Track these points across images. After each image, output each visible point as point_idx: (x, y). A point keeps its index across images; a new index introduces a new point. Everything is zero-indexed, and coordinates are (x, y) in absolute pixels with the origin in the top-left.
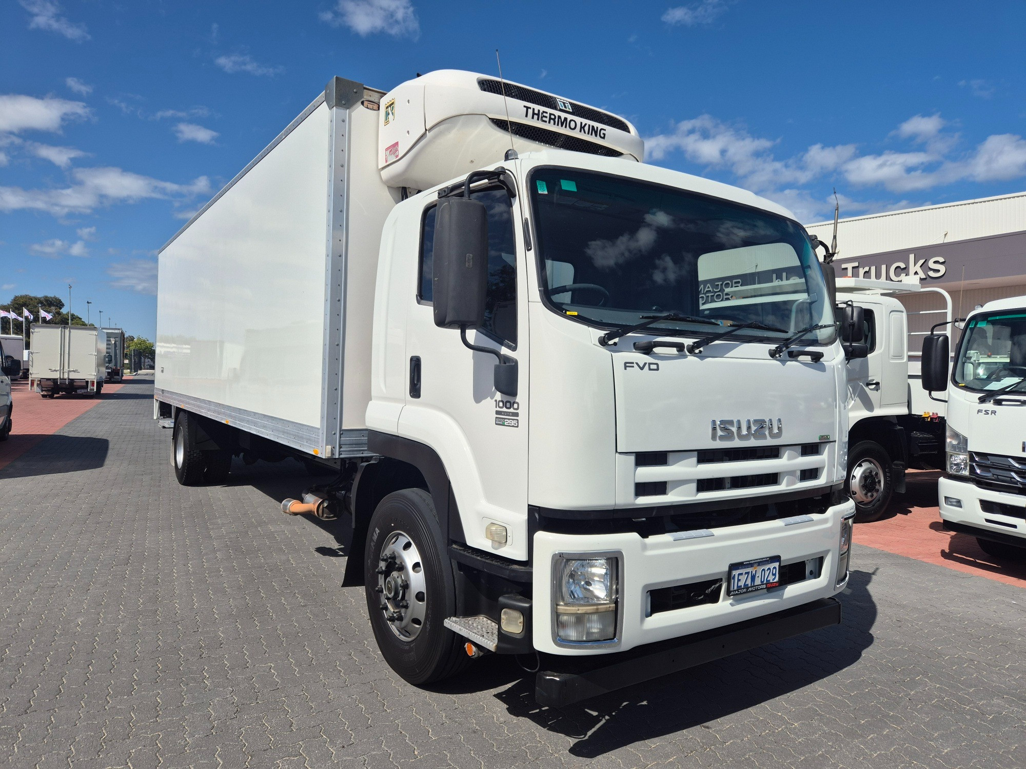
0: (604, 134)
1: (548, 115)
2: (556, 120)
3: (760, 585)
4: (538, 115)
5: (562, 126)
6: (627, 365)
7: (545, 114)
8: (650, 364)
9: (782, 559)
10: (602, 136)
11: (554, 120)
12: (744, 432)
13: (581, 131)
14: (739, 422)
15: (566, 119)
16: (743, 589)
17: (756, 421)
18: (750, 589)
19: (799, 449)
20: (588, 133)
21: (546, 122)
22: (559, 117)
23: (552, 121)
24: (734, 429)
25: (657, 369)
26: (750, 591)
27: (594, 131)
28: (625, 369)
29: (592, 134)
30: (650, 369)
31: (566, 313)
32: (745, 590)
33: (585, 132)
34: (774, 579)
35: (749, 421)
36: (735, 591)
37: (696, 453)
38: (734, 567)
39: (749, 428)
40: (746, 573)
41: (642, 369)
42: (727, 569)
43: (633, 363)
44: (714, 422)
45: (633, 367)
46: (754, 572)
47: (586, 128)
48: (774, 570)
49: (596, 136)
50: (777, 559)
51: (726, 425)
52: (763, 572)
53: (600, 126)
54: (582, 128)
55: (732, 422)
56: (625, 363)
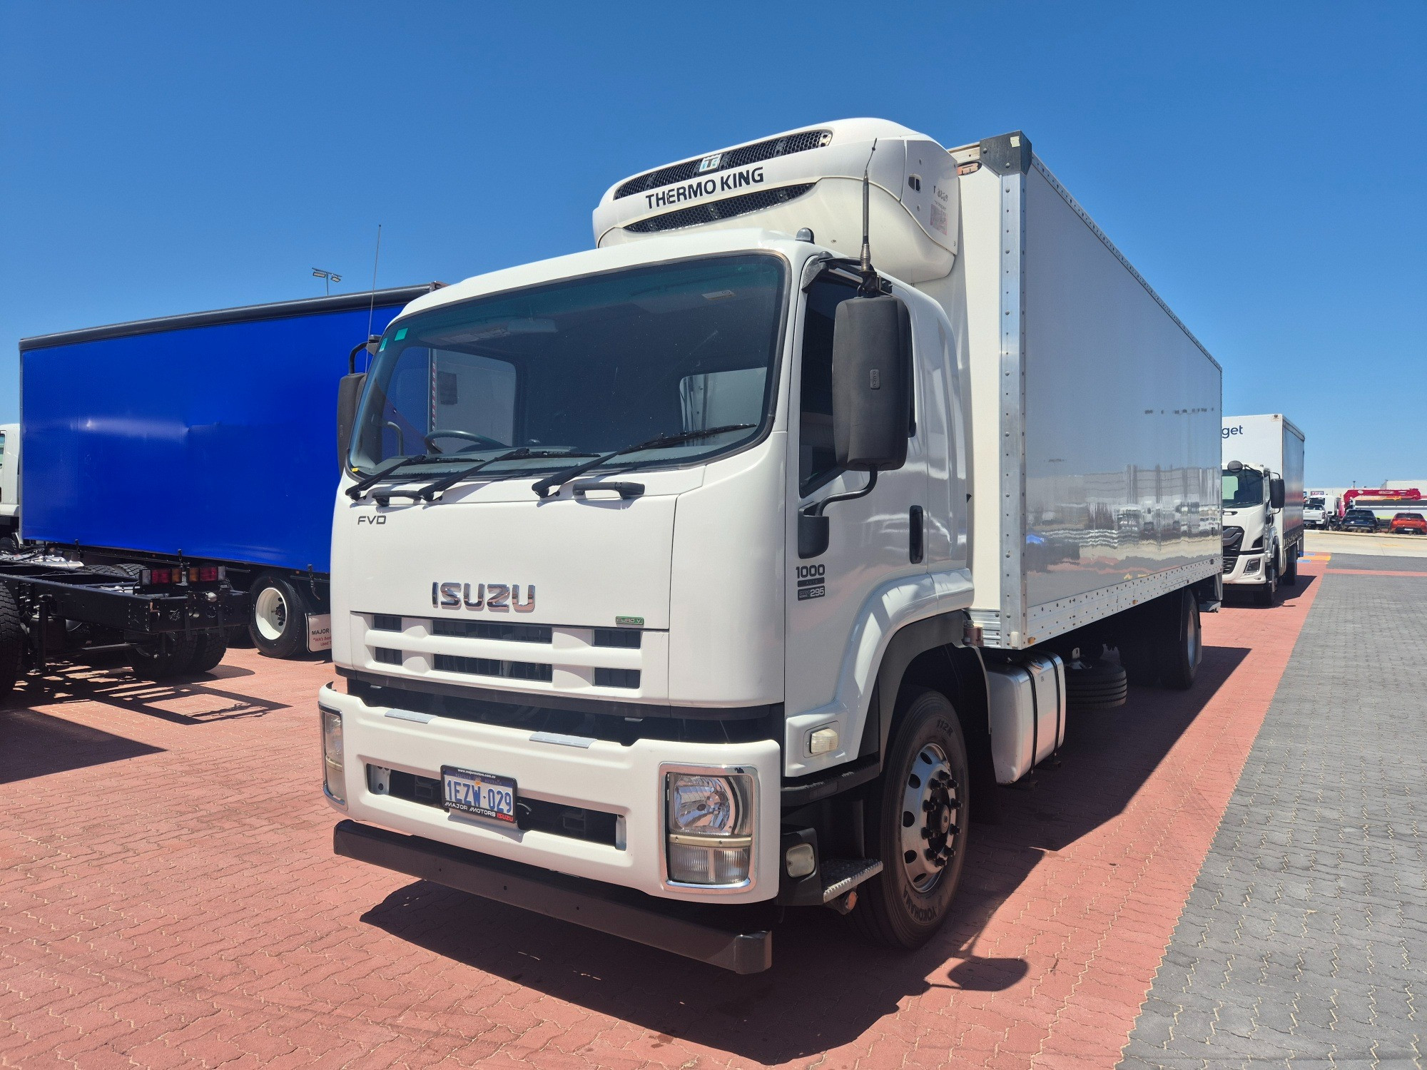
0: (761, 175)
1: (675, 193)
2: (687, 193)
3: (488, 810)
4: (663, 198)
5: (696, 196)
6: (360, 519)
7: (671, 193)
8: (379, 517)
10: (757, 178)
11: (684, 194)
12: (474, 599)
13: (723, 189)
14: (467, 586)
15: (699, 185)
16: (463, 805)
17: (491, 587)
18: (472, 809)
19: (591, 633)
20: (735, 186)
21: (674, 201)
22: (691, 187)
23: (682, 197)
24: (460, 595)
25: (385, 523)
26: (472, 812)
27: (744, 178)
28: (360, 523)
29: (740, 185)
30: (378, 523)
32: (465, 807)
33: (729, 188)
34: (506, 810)
35: (481, 587)
36: (453, 803)
37: (429, 620)
38: (446, 770)
39: (481, 595)
40: (465, 785)
41: (371, 522)
43: (365, 517)
44: (435, 585)
45: (365, 521)
46: (476, 788)
47: (731, 182)
48: (508, 798)
49: (748, 183)
50: (511, 782)
51: (448, 588)
52: (491, 794)
53: (751, 167)
54: (724, 183)
55: (457, 585)
56: (360, 517)
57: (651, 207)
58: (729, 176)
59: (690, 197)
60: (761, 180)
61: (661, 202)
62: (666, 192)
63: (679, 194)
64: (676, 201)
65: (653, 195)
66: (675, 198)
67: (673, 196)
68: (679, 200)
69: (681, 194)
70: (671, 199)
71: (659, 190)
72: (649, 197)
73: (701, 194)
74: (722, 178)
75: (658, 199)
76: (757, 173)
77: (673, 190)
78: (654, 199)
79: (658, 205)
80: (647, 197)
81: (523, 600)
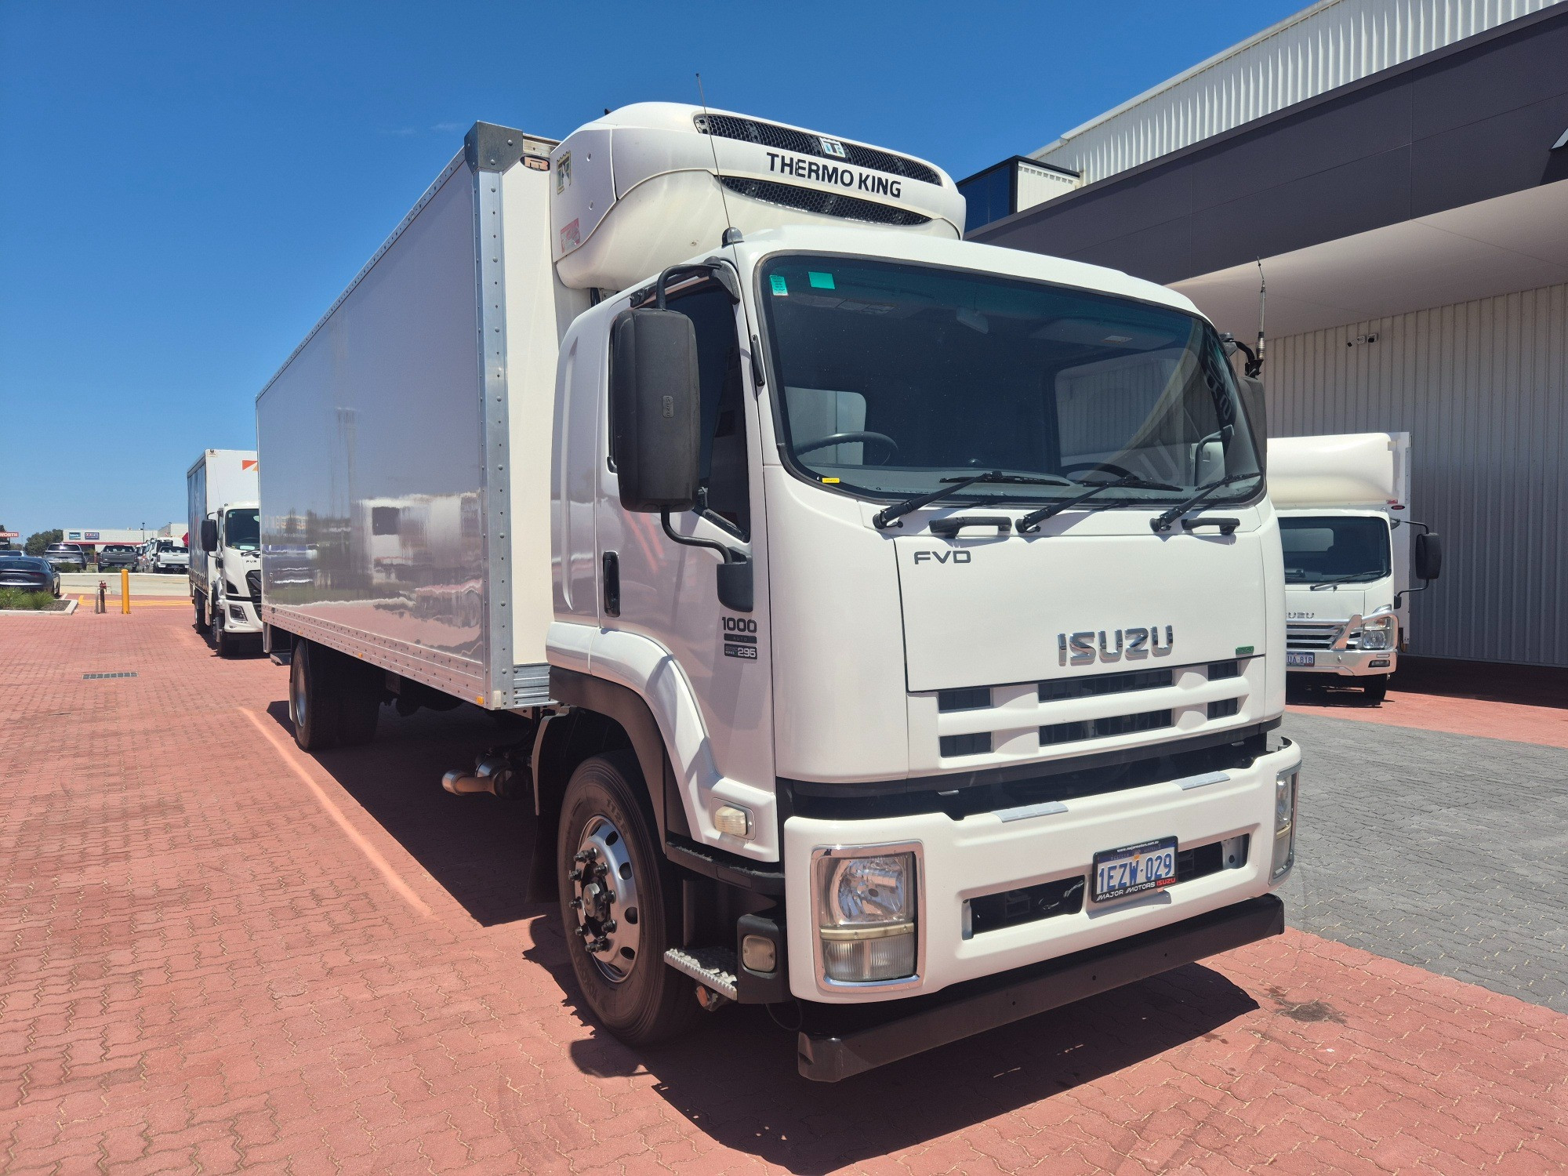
0: (898, 190)
1: (806, 165)
2: (821, 172)
3: (1145, 883)
4: (790, 165)
5: (830, 181)
6: (919, 556)
7: (801, 164)
8: (955, 553)
9: (1180, 841)
10: (896, 192)
11: (817, 172)
12: (1111, 648)
15: (835, 170)
16: (1118, 890)
17: (1130, 632)
18: (1129, 890)
19: (1205, 670)
20: (873, 190)
21: (803, 176)
22: (825, 167)
24: (1095, 644)
25: (968, 561)
26: (1129, 894)
27: (883, 186)
28: (917, 563)
29: (878, 191)
30: (956, 561)
31: (821, 480)
32: (1121, 892)
33: (867, 189)
34: (1167, 873)
35: (1119, 634)
36: (1105, 893)
37: (1036, 685)
38: (1101, 857)
39: (1119, 645)
40: (1121, 866)
41: (943, 561)
42: (1090, 861)
43: (928, 553)
44: (1062, 637)
45: (929, 559)
46: (1134, 864)
47: (869, 182)
48: (1168, 859)
49: (885, 193)
50: (1171, 841)
51: (1080, 641)
52: (1150, 863)
53: (891, 177)
54: (863, 182)
55: (1091, 635)
56: (916, 554)
57: (772, 168)
58: (868, 176)
59: (823, 179)
60: (898, 196)
61: (787, 169)
62: (795, 160)
63: (810, 171)
64: (807, 176)
65: (777, 156)
66: (806, 172)
67: (804, 169)
68: (809, 177)
69: (814, 171)
70: (801, 171)
71: (788, 154)
72: (773, 156)
73: (836, 182)
74: (861, 175)
75: (784, 164)
76: (895, 186)
77: (804, 162)
78: (778, 161)
79: (782, 171)
80: (768, 154)
81: (1162, 643)
